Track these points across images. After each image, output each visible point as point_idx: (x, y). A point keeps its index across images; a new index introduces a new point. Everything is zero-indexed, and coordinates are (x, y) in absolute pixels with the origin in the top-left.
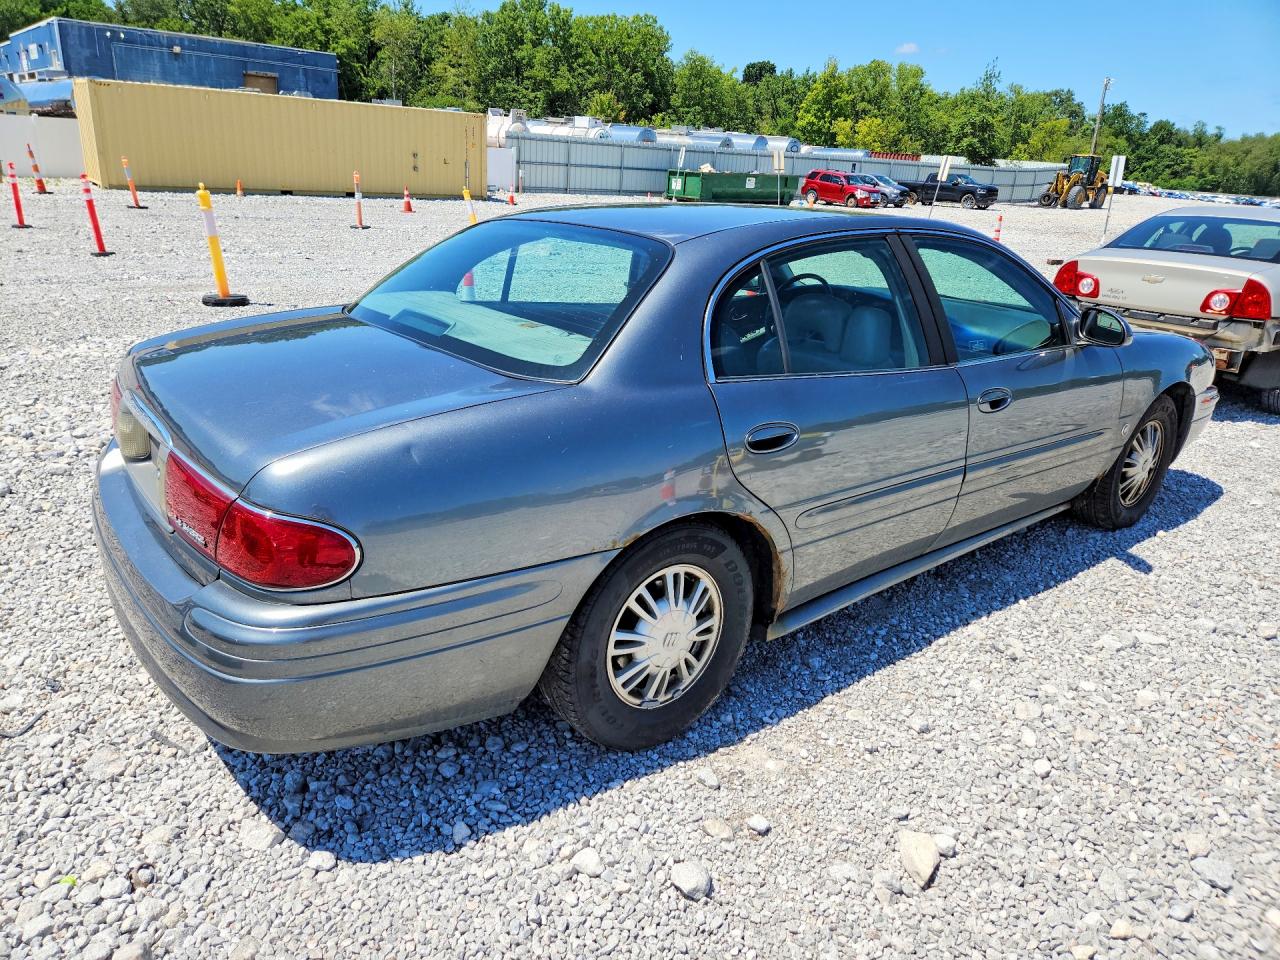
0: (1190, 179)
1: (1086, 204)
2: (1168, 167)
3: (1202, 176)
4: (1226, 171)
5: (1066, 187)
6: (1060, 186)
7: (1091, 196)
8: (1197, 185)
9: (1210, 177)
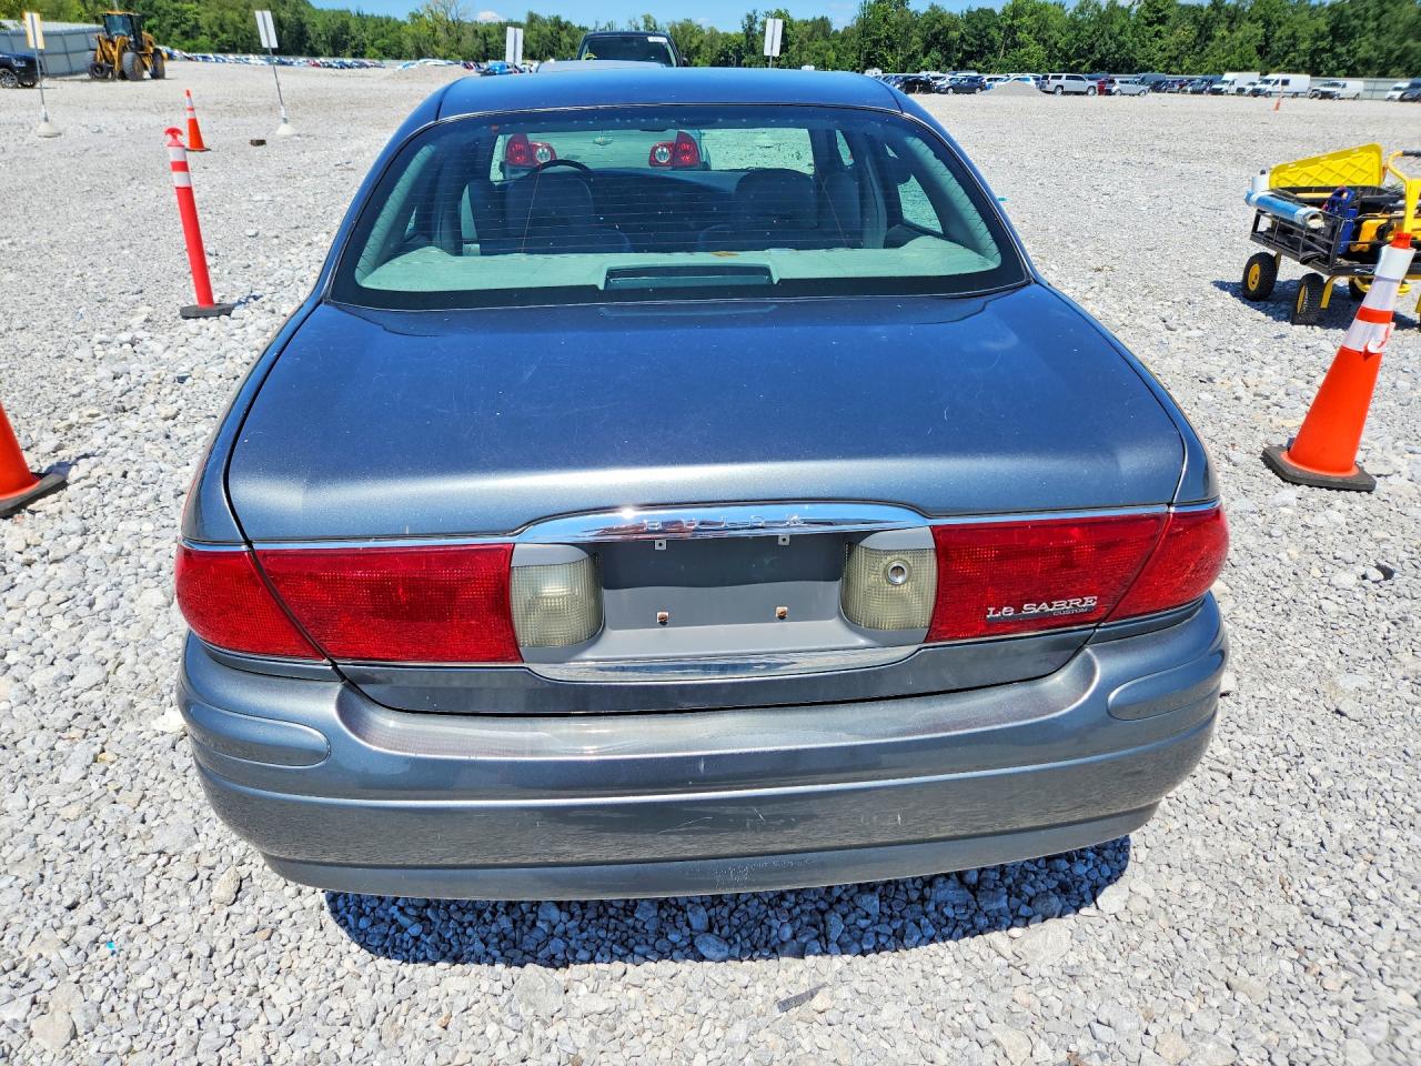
0: (203, 40)
1: (147, 75)
2: (175, 26)
3: (214, 36)
4: (237, 30)
5: (115, 54)
6: (107, 53)
7: (148, 63)
8: (214, 46)
9: (224, 36)
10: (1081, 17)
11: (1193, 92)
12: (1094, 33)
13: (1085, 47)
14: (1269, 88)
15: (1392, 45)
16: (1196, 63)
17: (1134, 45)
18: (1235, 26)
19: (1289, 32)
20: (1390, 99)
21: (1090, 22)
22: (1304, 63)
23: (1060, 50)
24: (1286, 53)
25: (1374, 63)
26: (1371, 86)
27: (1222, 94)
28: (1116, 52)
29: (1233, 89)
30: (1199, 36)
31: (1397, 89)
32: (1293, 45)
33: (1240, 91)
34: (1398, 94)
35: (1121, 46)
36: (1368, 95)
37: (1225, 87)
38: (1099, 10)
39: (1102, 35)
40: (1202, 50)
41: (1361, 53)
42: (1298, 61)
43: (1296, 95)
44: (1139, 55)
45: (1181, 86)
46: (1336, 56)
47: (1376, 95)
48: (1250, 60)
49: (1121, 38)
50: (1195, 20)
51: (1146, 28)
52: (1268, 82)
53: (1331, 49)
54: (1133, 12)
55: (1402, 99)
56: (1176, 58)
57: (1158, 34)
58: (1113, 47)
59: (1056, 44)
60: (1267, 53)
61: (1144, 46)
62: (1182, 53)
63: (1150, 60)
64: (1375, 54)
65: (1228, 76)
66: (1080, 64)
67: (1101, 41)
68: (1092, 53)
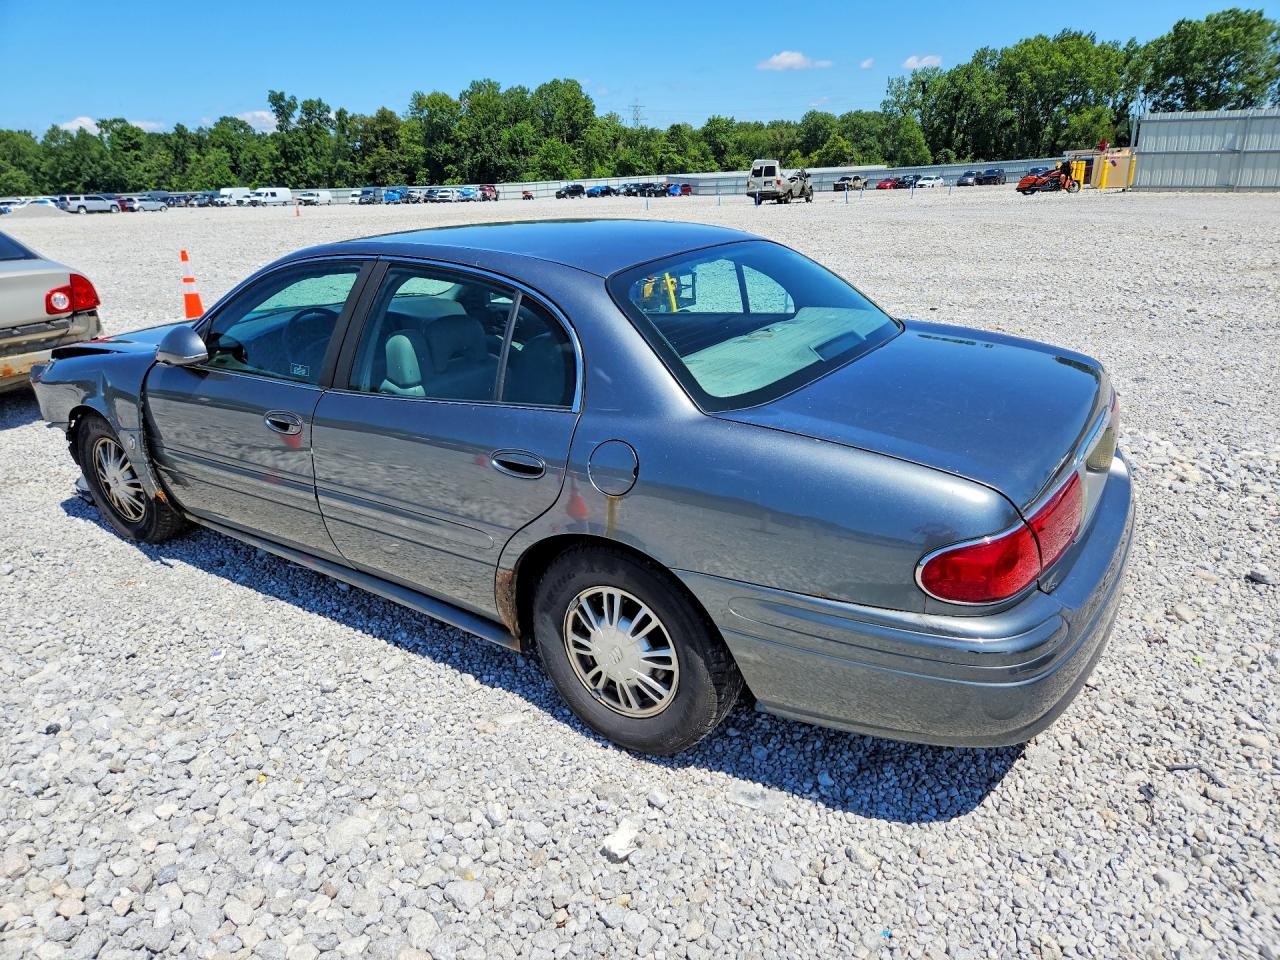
10: (54, 145)
11: (200, 205)
12: (74, 157)
13: (72, 171)
14: (262, 199)
15: (329, 164)
16: (182, 181)
17: (119, 168)
18: (204, 150)
19: (250, 155)
20: (353, 203)
21: (66, 149)
22: (271, 178)
23: (44, 174)
24: (255, 172)
25: (322, 177)
26: (335, 194)
27: (225, 205)
28: (103, 175)
29: (233, 201)
30: (176, 158)
31: (354, 196)
32: (258, 165)
33: (240, 203)
34: (357, 200)
35: (106, 169)
36: (335, 201)
37: (226, 200)
38: (71, 138)
39: (83, 159)
40: (184, 170)
41: (310, 171)
42: (266, 177)
43: (285, 203)
44: (127, 175)
45: (187, 201)
46: (293, 173)
47: (341, 200)
48: (229, 177)
49: (105, 162)
50: (168, 146)
51: (124, 153)
52: (259, 194)
53: (288, 168)
54: (105, 139)
55: (361, 203)
56: (163, 178)
57: (137, 158)
58: (99, 170)
59: (38, 169)
60: (240, 172)
61: (129, 169)
62: (166, 173)
63: (139, 180)
64: (320, 171)
65: (224, 191)
66: (73, 186)
67: (85, 166)
68: (80, 176)
